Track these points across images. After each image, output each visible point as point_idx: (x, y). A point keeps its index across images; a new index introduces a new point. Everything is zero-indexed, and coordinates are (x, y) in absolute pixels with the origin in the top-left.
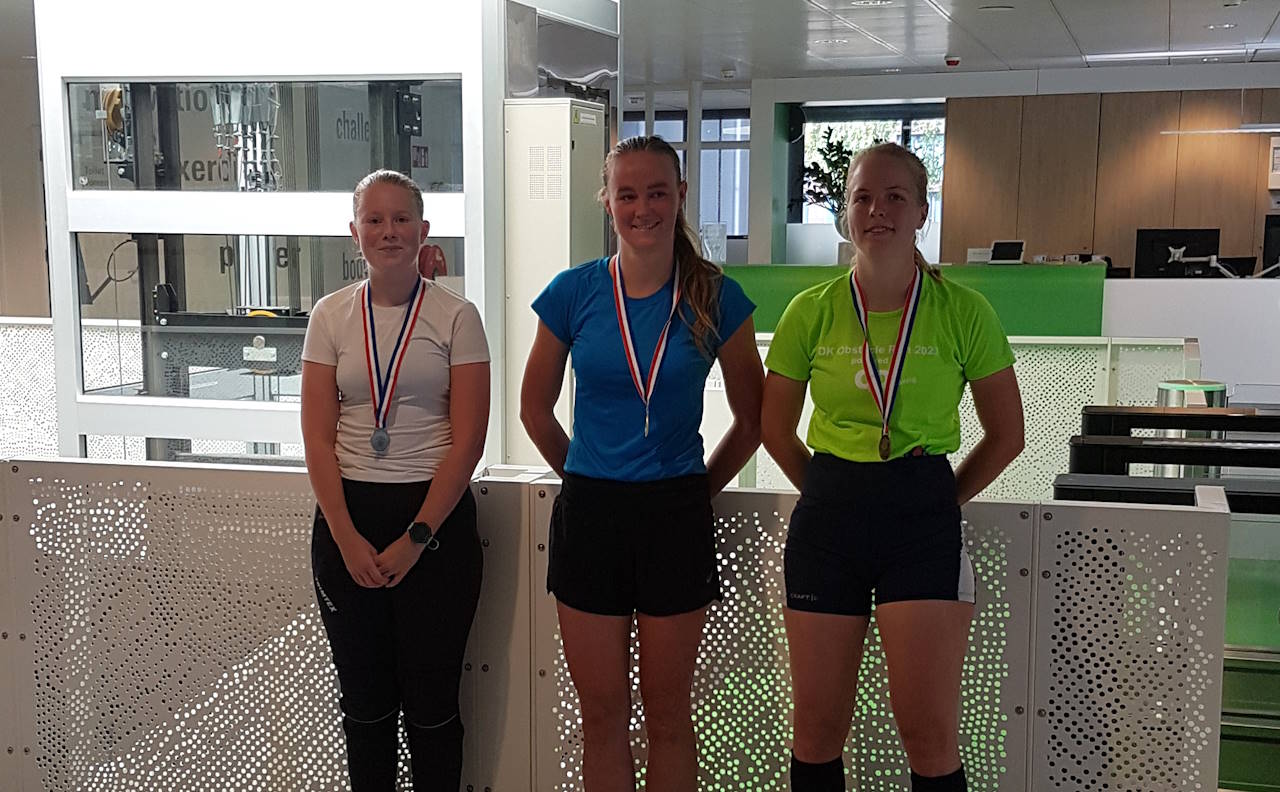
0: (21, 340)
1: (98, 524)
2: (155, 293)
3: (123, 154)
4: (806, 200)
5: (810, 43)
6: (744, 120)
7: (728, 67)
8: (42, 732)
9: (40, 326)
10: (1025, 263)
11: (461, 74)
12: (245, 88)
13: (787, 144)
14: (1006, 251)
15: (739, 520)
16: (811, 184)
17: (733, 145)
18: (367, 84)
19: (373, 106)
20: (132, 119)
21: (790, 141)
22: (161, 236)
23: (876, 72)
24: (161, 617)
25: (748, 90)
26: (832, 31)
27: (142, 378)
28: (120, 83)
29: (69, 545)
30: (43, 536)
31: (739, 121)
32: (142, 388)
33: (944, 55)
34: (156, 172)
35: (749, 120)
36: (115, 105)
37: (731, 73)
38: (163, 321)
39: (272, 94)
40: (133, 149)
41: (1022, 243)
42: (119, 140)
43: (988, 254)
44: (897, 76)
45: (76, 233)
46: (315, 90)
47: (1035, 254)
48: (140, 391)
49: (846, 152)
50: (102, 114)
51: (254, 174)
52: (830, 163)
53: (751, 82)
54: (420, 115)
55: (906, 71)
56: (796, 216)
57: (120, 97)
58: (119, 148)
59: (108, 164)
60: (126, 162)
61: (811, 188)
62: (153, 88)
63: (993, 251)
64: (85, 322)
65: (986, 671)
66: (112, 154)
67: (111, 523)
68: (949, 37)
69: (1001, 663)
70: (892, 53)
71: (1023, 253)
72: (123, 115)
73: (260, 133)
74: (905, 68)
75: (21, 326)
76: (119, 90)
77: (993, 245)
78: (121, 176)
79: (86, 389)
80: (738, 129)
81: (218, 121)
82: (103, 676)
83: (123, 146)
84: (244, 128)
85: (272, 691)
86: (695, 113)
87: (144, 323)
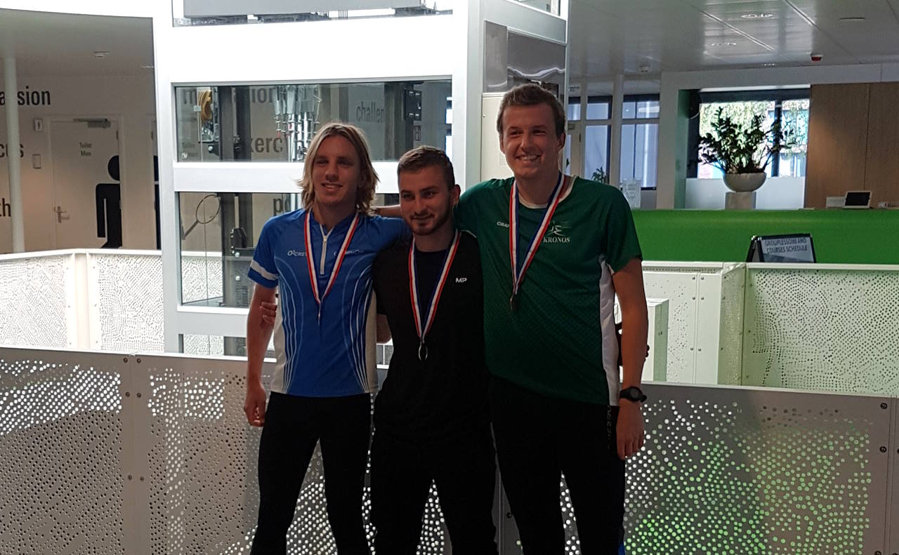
0: (138, 266)
1: (195, 400)
2: (232, 234)
3: (212, 137)
4: (701, 161)
5: (706, 45)
6: (653, 102)
7: (645, 64)
8: (154, 547)
9: (151, 256)
10: (871, 208)
11: (451, 76)
12: (297, 89)
13: (688, 120)
14: (856, 199)
15: (660, 406)
16: (704, 149)
17: (645, 121)
18: (383, 84)
19: (387, 99)
20: (218, 112)
21: (690, 116)
22: (237, 194)
23: (757, 65)
24: (237, 467)
25: (659, 81)
26: (723, 37)
27: (222, 294)
28: (211, 86)
29: (174, 415)
30: (157, 408)
31: (648, 103)
32: (222, 301)
33: (810, 53)
34: (235, 149)
35: (657, 102)
36: (208, 102)
37: (646, 68)
38: (238, 254)
39: (316, 92)
40: (219, 132)
41: (869, 193)
42: (210, 127)
43: (843, 201)
44: (773, 69)
45: (179, 192)
46: (346, 89)
47: (879, 202)
48: (220, 303)
49: (732, 125)
50: (198, 108)
51: (302, 150)
52: (720, 134)
53: (660, 74)
54: (420, 105)
55: (780, 65)
56: (693, 172)
57: (211, 95)
58: (209, 132)
59: (201, 144)
60: (213, 142)
61: (706, 152)
62: (234, 89)
63: (847, 199)
64: (184, 253)
65: (852, 524)
66: (205, 136)
67: (203, 400)
68: (814, 40)
69: (864, 517)
70: (769, 52)
71: (869, 201)
72: (212, 108)
73: (307, 120)
74: (779, 63)
75: (138, 256)
76: (210, 91)
77: (847, 194)
78: (210, 152)
79: (184, 302)
80: (648, 109)
81: (278, 112)
82: (196, 508)
83: (212, 130)
84: (296, 117)
85: (314, 522)
86: (618, 98)
87: (224, 254)
